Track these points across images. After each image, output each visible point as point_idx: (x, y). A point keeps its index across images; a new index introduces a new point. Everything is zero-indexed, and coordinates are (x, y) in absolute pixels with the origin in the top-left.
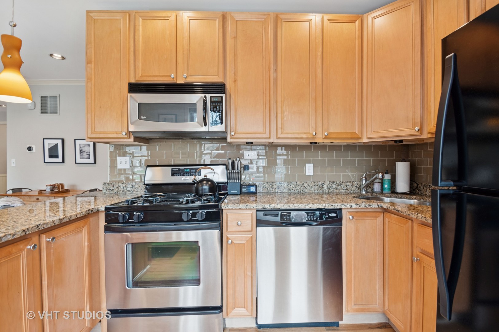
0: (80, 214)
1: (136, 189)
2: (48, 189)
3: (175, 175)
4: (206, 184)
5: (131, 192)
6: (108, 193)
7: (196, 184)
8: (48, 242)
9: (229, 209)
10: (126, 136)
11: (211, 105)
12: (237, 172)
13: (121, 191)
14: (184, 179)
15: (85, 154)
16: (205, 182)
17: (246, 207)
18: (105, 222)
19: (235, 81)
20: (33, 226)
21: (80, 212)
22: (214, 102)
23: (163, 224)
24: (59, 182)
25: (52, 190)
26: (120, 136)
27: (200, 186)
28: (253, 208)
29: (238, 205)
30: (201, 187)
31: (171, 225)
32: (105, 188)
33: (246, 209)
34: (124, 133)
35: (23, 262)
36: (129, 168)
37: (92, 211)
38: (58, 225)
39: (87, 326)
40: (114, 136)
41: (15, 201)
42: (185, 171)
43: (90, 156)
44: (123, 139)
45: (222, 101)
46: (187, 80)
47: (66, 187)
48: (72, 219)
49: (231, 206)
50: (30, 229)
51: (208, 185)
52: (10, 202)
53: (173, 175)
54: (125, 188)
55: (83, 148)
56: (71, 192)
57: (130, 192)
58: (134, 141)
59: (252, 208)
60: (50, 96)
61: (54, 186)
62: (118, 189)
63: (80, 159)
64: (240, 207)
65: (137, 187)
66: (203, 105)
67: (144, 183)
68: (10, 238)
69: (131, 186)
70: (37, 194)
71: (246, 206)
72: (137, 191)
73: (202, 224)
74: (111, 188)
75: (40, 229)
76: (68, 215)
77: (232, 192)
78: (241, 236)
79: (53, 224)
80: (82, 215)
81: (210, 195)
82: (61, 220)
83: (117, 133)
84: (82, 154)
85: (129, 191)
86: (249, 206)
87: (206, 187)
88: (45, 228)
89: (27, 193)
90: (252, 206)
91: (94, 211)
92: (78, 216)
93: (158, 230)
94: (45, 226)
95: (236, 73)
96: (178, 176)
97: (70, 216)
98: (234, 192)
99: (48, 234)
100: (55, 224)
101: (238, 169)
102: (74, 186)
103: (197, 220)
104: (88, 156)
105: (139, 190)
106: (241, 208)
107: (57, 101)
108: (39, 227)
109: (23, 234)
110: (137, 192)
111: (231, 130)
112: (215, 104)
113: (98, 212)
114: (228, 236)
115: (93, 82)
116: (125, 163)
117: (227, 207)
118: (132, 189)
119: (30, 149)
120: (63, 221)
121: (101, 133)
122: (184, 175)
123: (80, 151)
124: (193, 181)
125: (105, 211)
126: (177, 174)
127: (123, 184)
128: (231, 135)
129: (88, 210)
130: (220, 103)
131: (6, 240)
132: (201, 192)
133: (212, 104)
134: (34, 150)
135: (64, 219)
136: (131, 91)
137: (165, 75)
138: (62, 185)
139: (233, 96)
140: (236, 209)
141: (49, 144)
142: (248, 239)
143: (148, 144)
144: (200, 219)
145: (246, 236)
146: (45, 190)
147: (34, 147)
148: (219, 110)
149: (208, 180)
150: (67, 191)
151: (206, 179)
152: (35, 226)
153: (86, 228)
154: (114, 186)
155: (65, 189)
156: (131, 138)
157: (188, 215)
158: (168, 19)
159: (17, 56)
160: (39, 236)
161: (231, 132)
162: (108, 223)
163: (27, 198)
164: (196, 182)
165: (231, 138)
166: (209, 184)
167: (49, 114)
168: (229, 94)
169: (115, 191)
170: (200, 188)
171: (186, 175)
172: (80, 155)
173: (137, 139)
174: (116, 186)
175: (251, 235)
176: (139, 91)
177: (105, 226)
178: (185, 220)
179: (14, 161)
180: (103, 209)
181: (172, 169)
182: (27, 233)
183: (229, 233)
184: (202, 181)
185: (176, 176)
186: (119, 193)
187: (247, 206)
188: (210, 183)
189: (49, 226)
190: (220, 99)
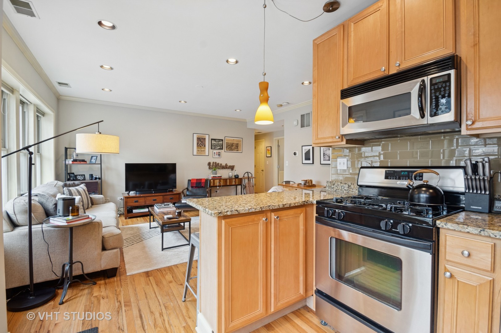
0: (298, 203)
1: (351, 189)
2: (303, 183)
3: (389, 177)
4: (425, 191)
5: (348, 191)
6: (330, 190)
7: (411, 190)
8: (275, 219)
9: (449, 229)
10: (339, 140)
11: (431, 90)
12: (481, 178)
13: (339, 190)
14: (400, 183)
15: (327, 156)
16: (424, 189)
17: (480, 232)
18: (316, 214)
19: (476, 45)
20: (266, 205)
21: (298, 202)
22: (436, 84)
23: (361, 228)
24: (310, 179)
25: (305, 184)
26: (335, 140)
27: (416, 193)
28: (495, 237)
29: (466, 227)
30: (418, 195)
31: (369, 230)
32: (328, 186)
33: (481, 235)
34: (337, 137)
35: (261, 228)
36: (346, 169)
37: (307, 202)
38: (282, 208)
39: (301, 293)
40: (330, 140)
41: (279, 189)
42: (402, 174)
43: (330, 158)
44: (337, 143)
45: (449, 80)
46: (401, 67)
47: (314, 183)
48: (291, 206)
49: (452, 226)
50: (264, 207)
51: (428, 193)
52: (277, 189)
53: (386, 178)
54: (343, 187)
55: (325, 152)
56: (317, 187)
57: (346, 192)
58: (347, 143)
59: (492, 235)
60: (306, 114)
61: (306, 181)
62: (337, 187)
63: (324, 160)
64: (467, 230)
65: (352, 187)
66: (419, 92)
67: (357, 184)
68: (253, 210)
69: (348, 186)
70: (296, 186)
71: (479, 230)
72: (352, 191)
73: (405, 239)
74: (332, 186)
75: (270, 209)
76: (289, 203)
77: (471, 207)
78: (470, 274)
79: (279, 207)
80: (299, 204)
81: (429, 206)
82: (284, 205)
83: (332, 138)
84: (324, 156)
85: (346, 190)
86: (486, 233)
87: (424, 196)
88: (273, 208)
89: (293, 185)
90: (493, 234)
91: (309, 203)
92: (296, 205)
93: (354, 232)
94: (273, 207)
95: (477, 34)
96: (393, 179)
97: (290, 203)
98: (476, 207)
99: (276, 213)
100: (280, 207)
101: (484, 174)
102: (319, 182)
103: (398, 233)
104: (329, 158)
105: (354, 190)
106: (471, 232)
107: (310, 117)
108: (270, 207)
109: (260, 210)
110: (352, 193)
111: (467, 117)
112: (438, 86)
113: (312, 204)
114: (446, 266)
115: (317, 98)
116: (343, 164)
117: (444, 225)
118: (348, 188)
119: (295, 154)
120: (285, 206)
121: (321, 138)
122: (399, 179)
123: (324, 154)
124: (407, 186)
125: (316, 204)
126: (392, 177)
127: (341, 183)
128: (467, 125)
129: (304, 201)
130: (446, 84)
131: (251, 211)
132: (416, 200)
133: (433, 88)
134: (297, 155)
135: (286, 205)
136: (343, 97)
137: (376, 70)
138: (311, 181)
139: (471, 68)
140: (460, 231)
141: (305, 149)
142: (482, 282)
143: (364, 145)
144: (402, 233)
145: (479, 276)
146: (301, 184)
147: (297, 152)
148: (445, 93)
149: (429, 187)
150: (314, 186)
151: (427, 185)
152: (268, 206)
153: (302, 215)
154: (334, 184)
155: (313, 184)
156: (344, 141)
157: (387, 224)
158: (380, 10)
159: (266, 94)
160: (271, 213)
161: (467, 120)
162: (319, 215)
163: (291, 188)
164: (411, 187)
165: (467, 129)
166: (430, 193)
167: (305, 127)
168: (465, 66)
169: (335, 189)
170: (416, 196)
171: (403, 179)
172: (324, 158)
173: (348, 142)
174: (336, 184)
175: (491, 279)
176: (349, 95)
177: (316, 217)
178: (383, 228)
179: (287, 162)
180: (315, 202)
181: (386, 171)
182: (263, 209)
183: (449, 263)
184: (419, 187)
185: (390, 179)
186: (338, 192)
187: (482, 232)
188: (431, 191)
189: (276, 208)
190: (446, 78)
